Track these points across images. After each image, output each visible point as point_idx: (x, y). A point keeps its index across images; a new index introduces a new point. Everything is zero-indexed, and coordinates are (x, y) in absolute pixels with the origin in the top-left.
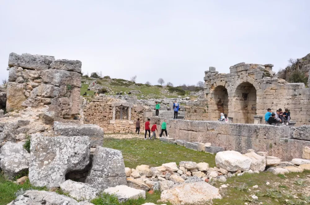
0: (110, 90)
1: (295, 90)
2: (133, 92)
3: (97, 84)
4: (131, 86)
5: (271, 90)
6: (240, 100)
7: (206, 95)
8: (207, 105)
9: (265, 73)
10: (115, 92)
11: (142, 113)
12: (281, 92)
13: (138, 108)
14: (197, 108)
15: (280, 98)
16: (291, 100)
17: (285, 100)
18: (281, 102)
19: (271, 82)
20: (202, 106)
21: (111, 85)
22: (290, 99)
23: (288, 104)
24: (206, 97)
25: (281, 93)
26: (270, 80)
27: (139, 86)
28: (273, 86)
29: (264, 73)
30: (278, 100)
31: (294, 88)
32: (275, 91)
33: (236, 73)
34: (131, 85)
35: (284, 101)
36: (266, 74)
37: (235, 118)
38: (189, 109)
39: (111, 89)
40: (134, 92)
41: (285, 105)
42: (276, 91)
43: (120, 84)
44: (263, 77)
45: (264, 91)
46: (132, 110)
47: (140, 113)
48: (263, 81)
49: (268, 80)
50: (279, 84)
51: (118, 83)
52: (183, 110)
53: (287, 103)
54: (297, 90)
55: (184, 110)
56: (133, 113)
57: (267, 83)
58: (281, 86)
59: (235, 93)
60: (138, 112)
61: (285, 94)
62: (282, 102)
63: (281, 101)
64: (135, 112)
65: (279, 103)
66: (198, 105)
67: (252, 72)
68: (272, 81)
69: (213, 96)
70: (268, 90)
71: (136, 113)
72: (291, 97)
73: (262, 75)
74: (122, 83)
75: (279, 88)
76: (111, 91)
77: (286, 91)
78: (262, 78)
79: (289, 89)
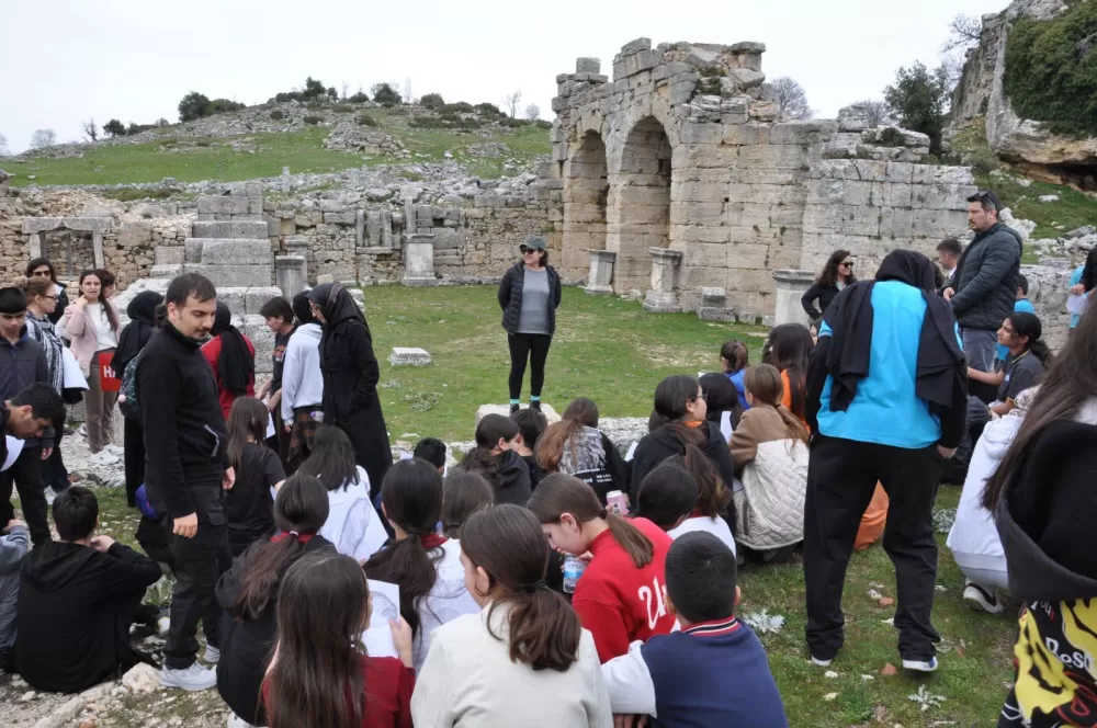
0: (398, 145)
1: (805, 147)
2: (480, 149)
3: (360, 124)
4: (483, 129)
5: (723, 149)
6: (649, 186)
7: (557, 166)
8: (560, 205)
9: (704, 79)
10: (413, 153)
11: (148, 252)
12: (759, 156)
13: (130, 235)
14: (516, 214)
15: (754, 179)
16: (790, 187)
17: (771, 187)
18: (759, 198)
19: (718, 117)
20: (539, 209)
21: (414, 126)
22: (790, 183)
23: (781, 204)
24: (557, 175)
25: (757, 161)
26: (712, 107)
27: (512, 126)
28: (727, 130)
29: (698, 83)
30: (744, 188)
31: (803, 141)
32: (735, 150)
33: (626, 80)
34: (483, 124)
35: (771, 190)
36: (710, 82)
37: (623, 255)
38: (483, 219)
39: (400, 142)
40: (483, 152)
41: (770, 209)
42: (738, 153)
43: (448, 122)
44: (693, 94)
45: (691, 151)
46: (106, 242)
47: (138, 253)
48: (690, 112)
49: (707, 110)
50: (755, 123)
51: (440, 119)
52: (459, 225)
53: (777, 201)
54: (811, 149)
55: (462, 223)
56: (111, 255)
57: (702, 119)
58: (757, 130)
59: (623, 158)
60: (129, 248)
61: (771, 165)
62: (759, 195)
63: (757, 191)
64: (120, 247)
65: (751, 200)
66: (524, 206)
67: (662, 76)
68: (721, 112)
69: (579, 168)
70: (708, 147)
71: (122, 252)
72: (790, 177)
73: (690, 86)
74: (455, 118)
75: (750, 141)
76: (400, 148)
77: (777, 151)
78: (688, 102)
79: (786, 143)
